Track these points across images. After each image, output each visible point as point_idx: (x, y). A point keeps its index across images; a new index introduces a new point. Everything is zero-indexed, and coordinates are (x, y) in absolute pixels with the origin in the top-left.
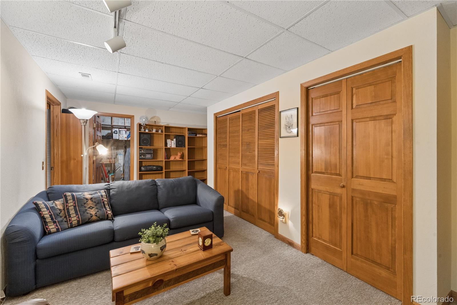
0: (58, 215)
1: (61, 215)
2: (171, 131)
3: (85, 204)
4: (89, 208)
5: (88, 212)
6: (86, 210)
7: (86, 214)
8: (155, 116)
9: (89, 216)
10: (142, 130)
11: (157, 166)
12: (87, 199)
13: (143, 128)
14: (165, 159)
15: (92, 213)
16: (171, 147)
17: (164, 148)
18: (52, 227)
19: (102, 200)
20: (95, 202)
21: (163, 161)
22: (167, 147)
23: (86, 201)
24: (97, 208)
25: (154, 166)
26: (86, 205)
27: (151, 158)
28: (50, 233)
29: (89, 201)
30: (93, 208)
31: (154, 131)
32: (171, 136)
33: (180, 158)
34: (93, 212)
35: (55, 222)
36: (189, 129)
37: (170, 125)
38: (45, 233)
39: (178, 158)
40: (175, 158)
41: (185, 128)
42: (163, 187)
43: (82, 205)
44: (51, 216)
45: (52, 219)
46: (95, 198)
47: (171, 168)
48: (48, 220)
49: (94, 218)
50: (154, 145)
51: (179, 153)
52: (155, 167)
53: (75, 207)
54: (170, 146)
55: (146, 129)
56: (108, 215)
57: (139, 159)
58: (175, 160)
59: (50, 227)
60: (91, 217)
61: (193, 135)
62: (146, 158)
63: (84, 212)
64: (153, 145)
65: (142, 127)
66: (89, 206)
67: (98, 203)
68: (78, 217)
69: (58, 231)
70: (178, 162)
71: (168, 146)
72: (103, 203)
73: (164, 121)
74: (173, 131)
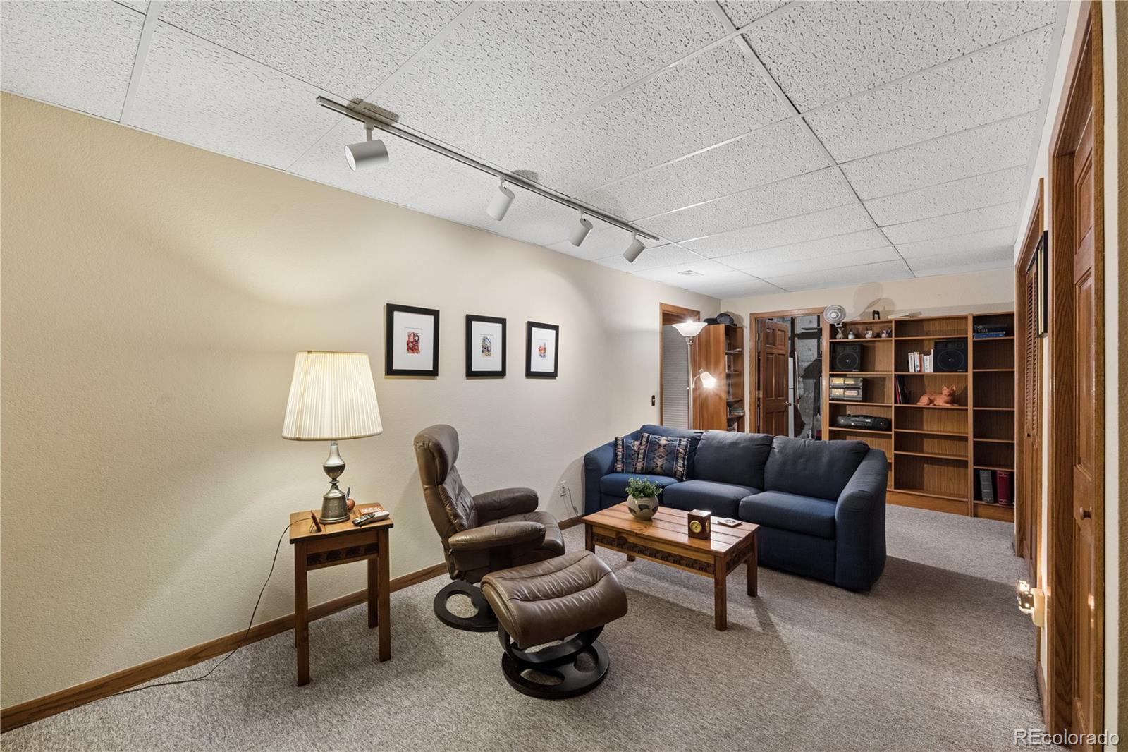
0: (630, 456)
1: (633, 457)
2: (925, 329)
3: (656, 450)
4: (658, 456)
5: (655, 460)
6: (654, 457)
7: (652, 462)
8: (879, 300)
9: (654, 465)
10: (840, 337)
11: (876, 418)
12: (660, 445)
13: (840, 332)
14: (896, 402)
15: (658, 463)
16: (920, 371)
17: (893, 376)
18: (619, 466)
19: (678, 450)
20: (667, 451)
21: (891, 406)
22: (909, 371)
23: (658, 447)
24: (666, 459)
25: (866, 417)
26: (656, 452)
27: (858, 399)
28: (616, 472)
29: (662, 448)
30: (663, 457)
31: (869, 335)
32: (926, 343)
33: (947, 402)
34: (660, 462)
35: (623, 462)
36: (978, 320)
37: (925, 315)
38: (613, 470)
39: (941, 401)
40: (931, 401)
41: (966, 318)
42: (778, 452)
43: (652, 451)
44: (623, 454)
45: (623, 458)
46: (669, 446)
47: (925, 428)
48: (619, 458)
49: (658, 469)
50: (876, 369)
51: (945, 388)
52: (869, 421)
53: (645, 451)
54: (918, 368)
55: (849, 334)
56: (675, 472)
57: (830, 400)
58: (931, 406)
59: (618, 466)
60: (656, 467)
61: (998, 336)
62: (845, 399)
63: (651, 460)
64: (874, 368)
65: (838, 329)
66: (659, 454)
67: (670, 453)
68: (643, 464)
69: (622, 472)
70: (943, 411)
71: (911, 370)
72: (678, 454)
73: (902, 308)
74: (931, 329)
